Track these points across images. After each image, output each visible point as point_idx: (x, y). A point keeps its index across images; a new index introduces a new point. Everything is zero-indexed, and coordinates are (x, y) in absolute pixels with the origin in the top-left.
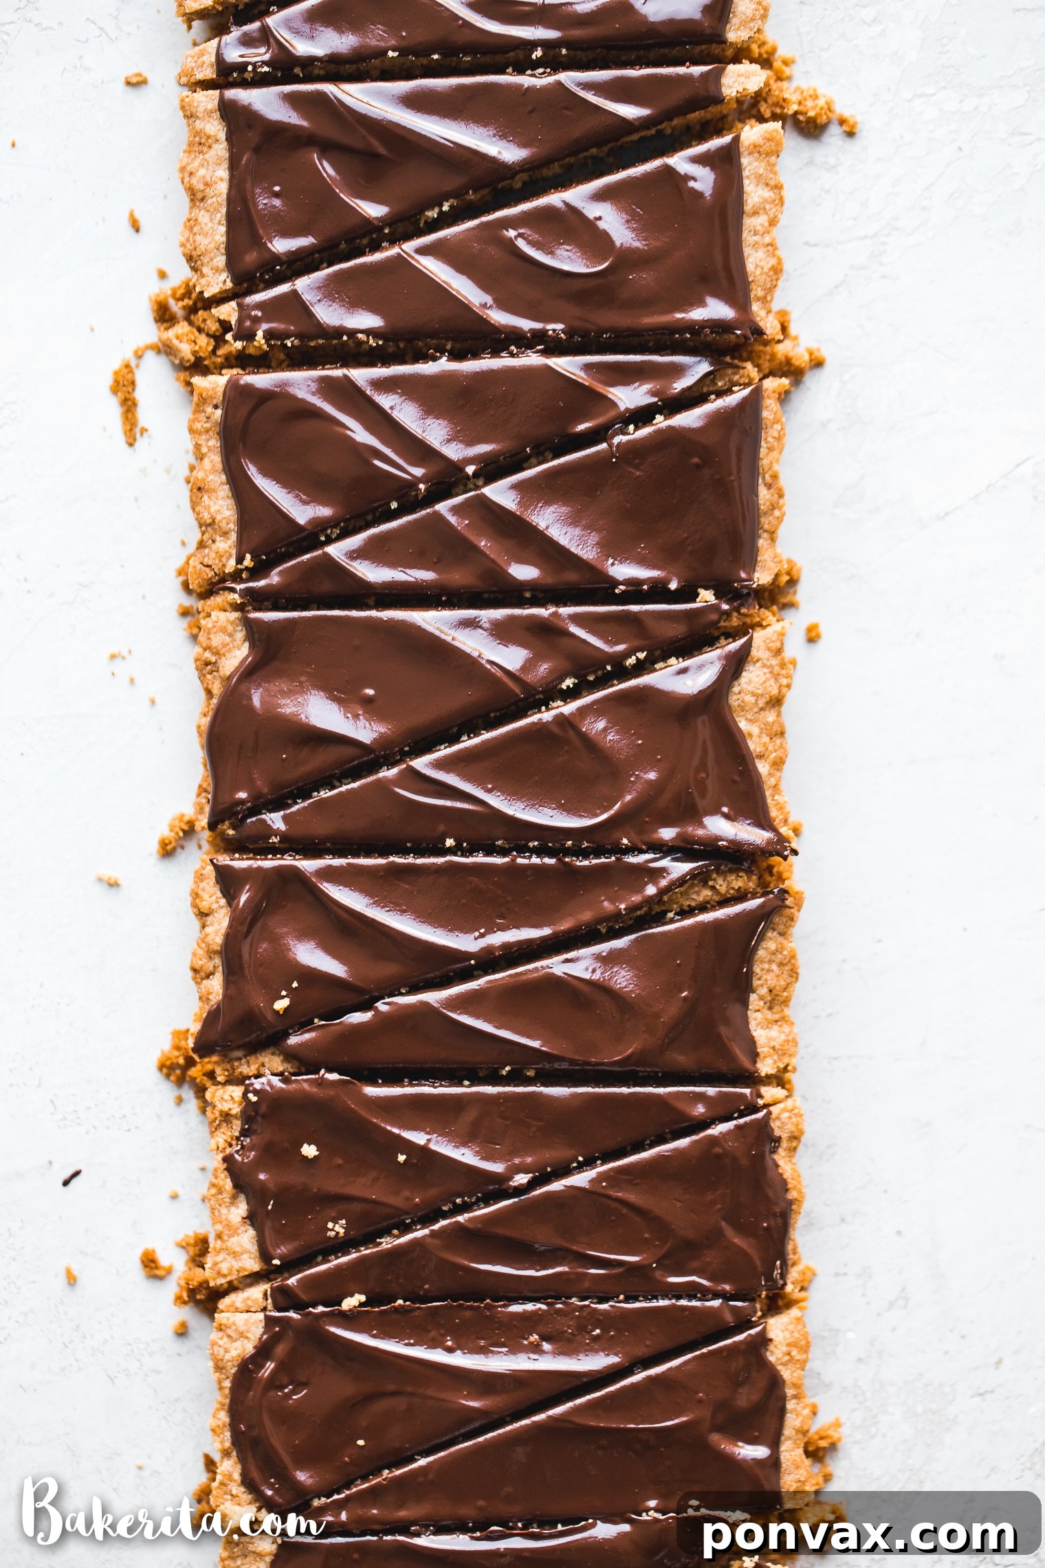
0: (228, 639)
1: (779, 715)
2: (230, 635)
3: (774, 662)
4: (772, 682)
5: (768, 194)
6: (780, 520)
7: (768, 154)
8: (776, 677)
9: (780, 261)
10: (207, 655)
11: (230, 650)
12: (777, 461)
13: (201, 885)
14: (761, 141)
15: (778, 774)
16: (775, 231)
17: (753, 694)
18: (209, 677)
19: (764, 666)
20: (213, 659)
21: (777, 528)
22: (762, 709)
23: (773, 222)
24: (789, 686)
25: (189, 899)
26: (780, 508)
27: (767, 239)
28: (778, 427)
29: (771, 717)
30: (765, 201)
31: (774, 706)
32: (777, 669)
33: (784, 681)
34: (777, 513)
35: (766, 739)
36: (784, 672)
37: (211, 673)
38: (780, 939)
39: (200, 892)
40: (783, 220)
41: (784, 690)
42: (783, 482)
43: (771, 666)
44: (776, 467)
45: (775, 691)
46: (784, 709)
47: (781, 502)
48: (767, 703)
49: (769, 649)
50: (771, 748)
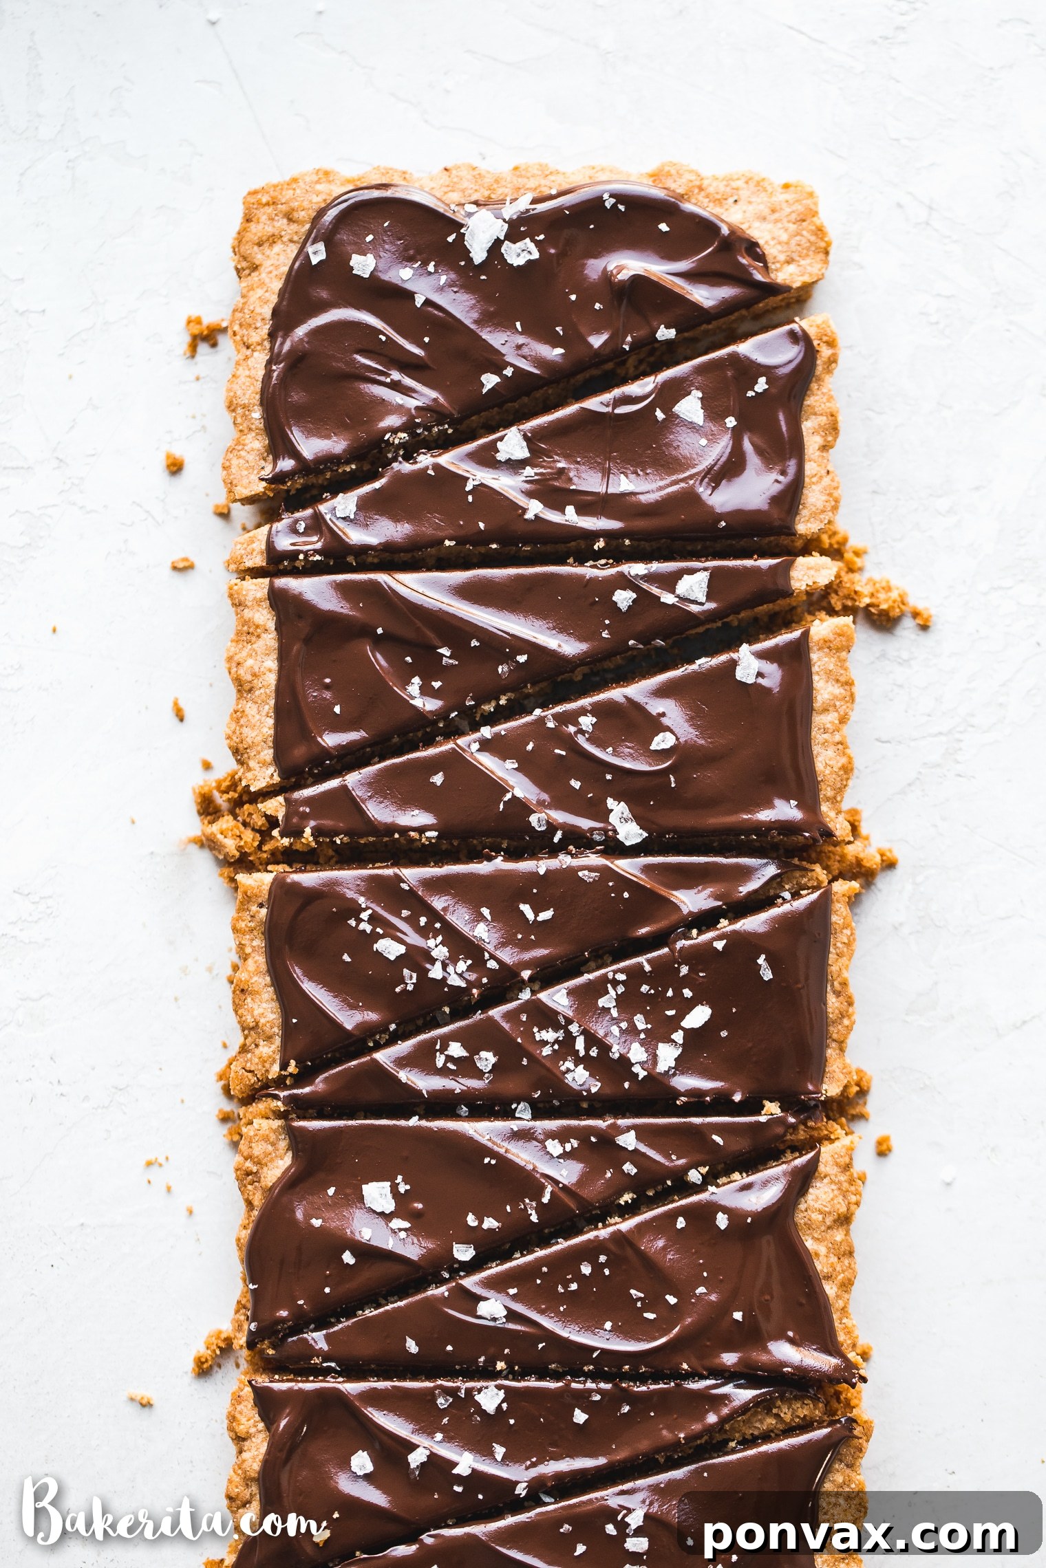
0: (270, 1148)
1: (847, 1233)
2: (273, 1144)
3: (843, 1178)
4: (840, 1199)
5: (838, 690)
6: (849, 1029)
7: (838, 650)
8: (844, 1194)
9: (850, 759)
10: (248, 1164)
11: (272, 1160)
12: (847, 967)
13: (239, 1408)
14: (831, 637)
15: (846, 1296)
16: (846, 729)
17: (821, 1212)
18: (250, 1187)
19: (832, 1182)
20: (255, 1169)
21: (846, 1038)
22: (829, 1228)
23: (843, 720)
24: (857, 1204)
25: (226, 1422)
26: (849, 1017)
27: (837, 738)
28: (847, 932)
29: (839, 1236)
30: (836, 698)
31: (842, 1224)
32: (845, 1185)
33: (853, 1199)
34: (846, 1022)
35: (834, 1259)
36: (853, 1188)
37: (252, 1183)
38: (848, 1471)
39: (238, 1415)
40: (854, 716)
41: (853, 1207)
42: (853, 989)
43: (840, 1183)
44: (845, 974)
45: (843, 1209)
46: (852, 1227)
47: (851, 1010)
48: (835, 1221)
49: (837, 1164)
50: (838, 1268)
